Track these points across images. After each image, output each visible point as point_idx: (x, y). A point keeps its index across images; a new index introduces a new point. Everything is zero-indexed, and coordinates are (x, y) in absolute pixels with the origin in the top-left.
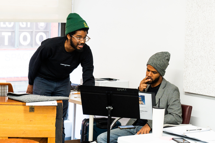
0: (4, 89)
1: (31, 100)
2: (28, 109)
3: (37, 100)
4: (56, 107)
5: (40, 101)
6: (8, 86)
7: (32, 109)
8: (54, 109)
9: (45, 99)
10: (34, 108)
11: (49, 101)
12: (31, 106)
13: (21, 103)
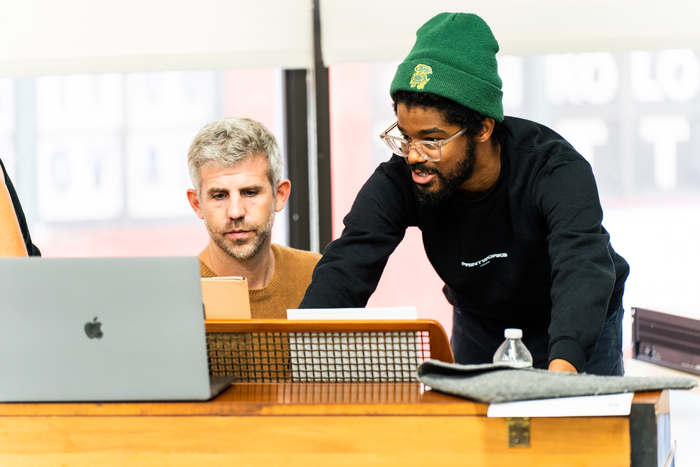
0: (411, 347)
1: (513, 390)
2: (504, 434)
3: (541, 391)
4: (627, 423)
5: (554, 397)
6: (426, 333)
7: (520, 432)
8: (617, 430)
9: (581, 387)
10: (526, 429)
11: (600, 394)
12: (513, 418)
13: (470, 407)
